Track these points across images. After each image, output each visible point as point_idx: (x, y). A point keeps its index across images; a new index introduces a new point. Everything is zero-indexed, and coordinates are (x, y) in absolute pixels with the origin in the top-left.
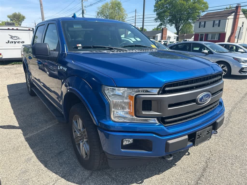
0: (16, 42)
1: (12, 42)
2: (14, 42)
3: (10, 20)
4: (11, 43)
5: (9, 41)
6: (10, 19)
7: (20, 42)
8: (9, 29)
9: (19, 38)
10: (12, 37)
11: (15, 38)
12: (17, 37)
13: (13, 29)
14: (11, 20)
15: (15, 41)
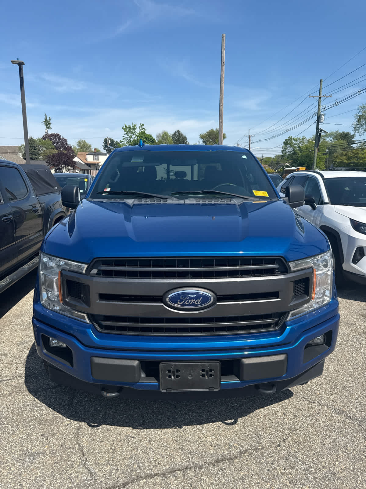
3: (202, 142)
6: (203, 139)
14: (204, 142)
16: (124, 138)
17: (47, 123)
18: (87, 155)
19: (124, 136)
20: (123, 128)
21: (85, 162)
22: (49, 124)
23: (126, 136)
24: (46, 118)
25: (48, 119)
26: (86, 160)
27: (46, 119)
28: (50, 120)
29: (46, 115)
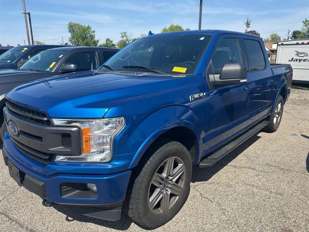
0: (302, 60)
1: (297, 60)
2: (300, 60)
4: (294, 61)
5: (293, 59)
7: (306, 60)
8: (297, 44)
9: (307, 55)
10: (298, 54)
11: (303, 55)
12: (304, 53)
13: (303, 44)
15: (301, 58)
16: (303, 29)
17: (248, 24)
18: (273, 44)
19: (304, 28)
20: (304, 22)
21: (270, 49)
22: (249, 24)
23: (305, 28)
24: (248, 20)
25: (249, 21)
26: (271, 47)
27: (248, 22)
28: (250, 22)
29: (248, 19)
